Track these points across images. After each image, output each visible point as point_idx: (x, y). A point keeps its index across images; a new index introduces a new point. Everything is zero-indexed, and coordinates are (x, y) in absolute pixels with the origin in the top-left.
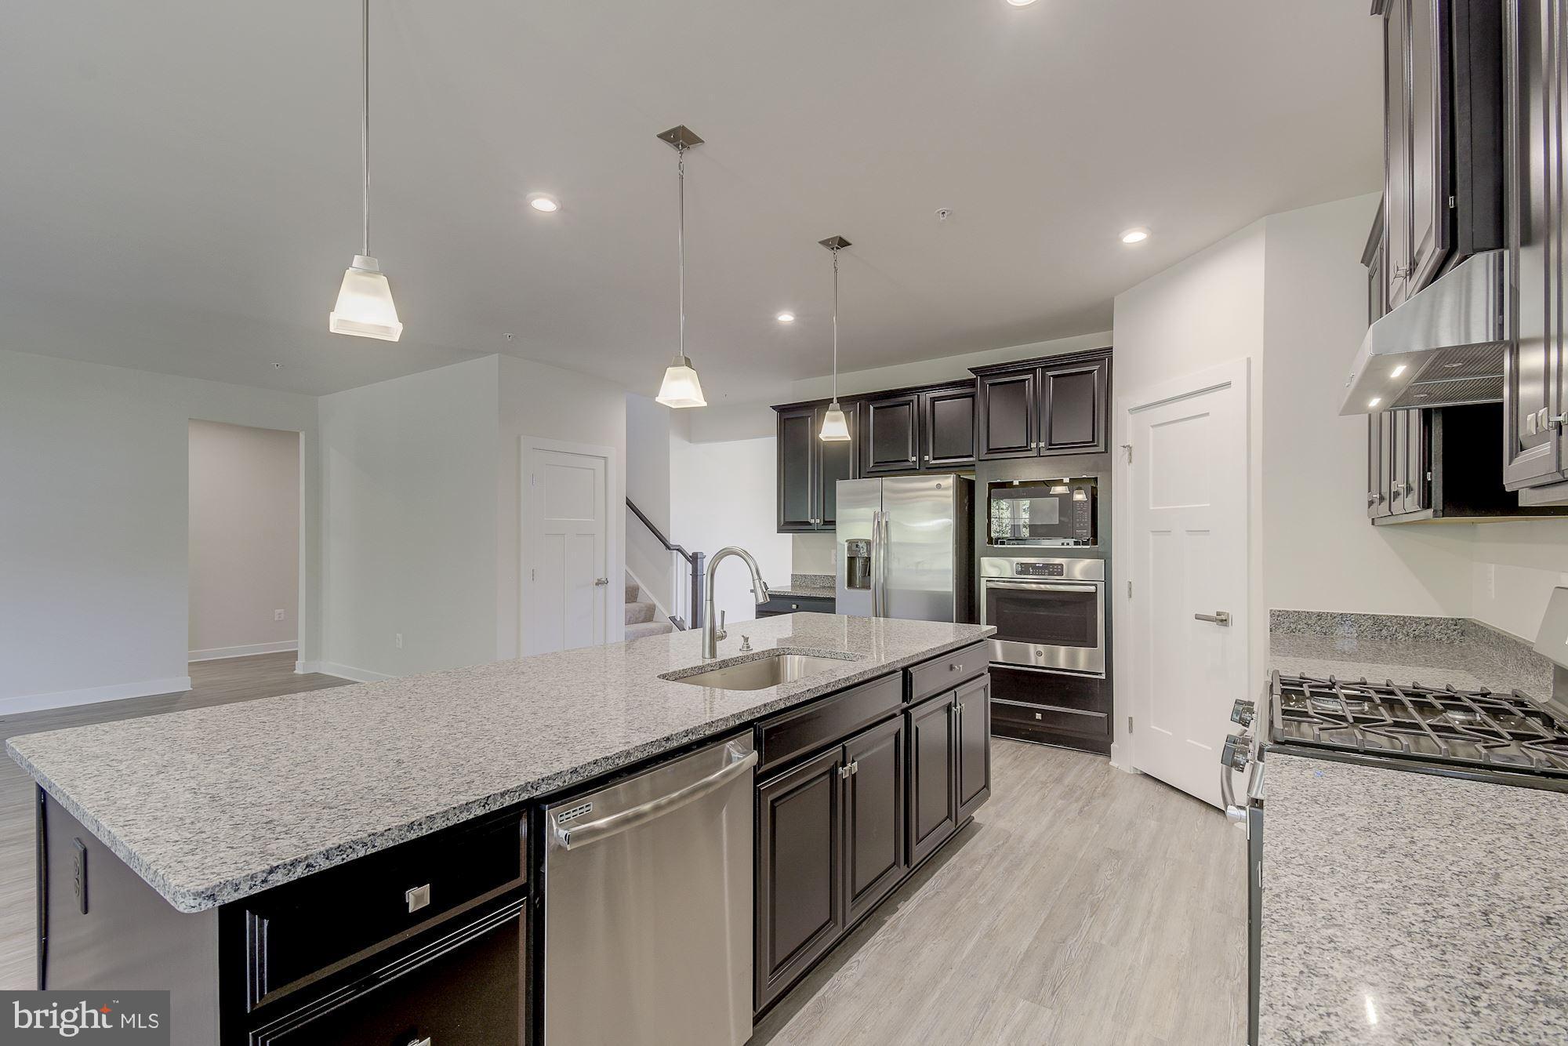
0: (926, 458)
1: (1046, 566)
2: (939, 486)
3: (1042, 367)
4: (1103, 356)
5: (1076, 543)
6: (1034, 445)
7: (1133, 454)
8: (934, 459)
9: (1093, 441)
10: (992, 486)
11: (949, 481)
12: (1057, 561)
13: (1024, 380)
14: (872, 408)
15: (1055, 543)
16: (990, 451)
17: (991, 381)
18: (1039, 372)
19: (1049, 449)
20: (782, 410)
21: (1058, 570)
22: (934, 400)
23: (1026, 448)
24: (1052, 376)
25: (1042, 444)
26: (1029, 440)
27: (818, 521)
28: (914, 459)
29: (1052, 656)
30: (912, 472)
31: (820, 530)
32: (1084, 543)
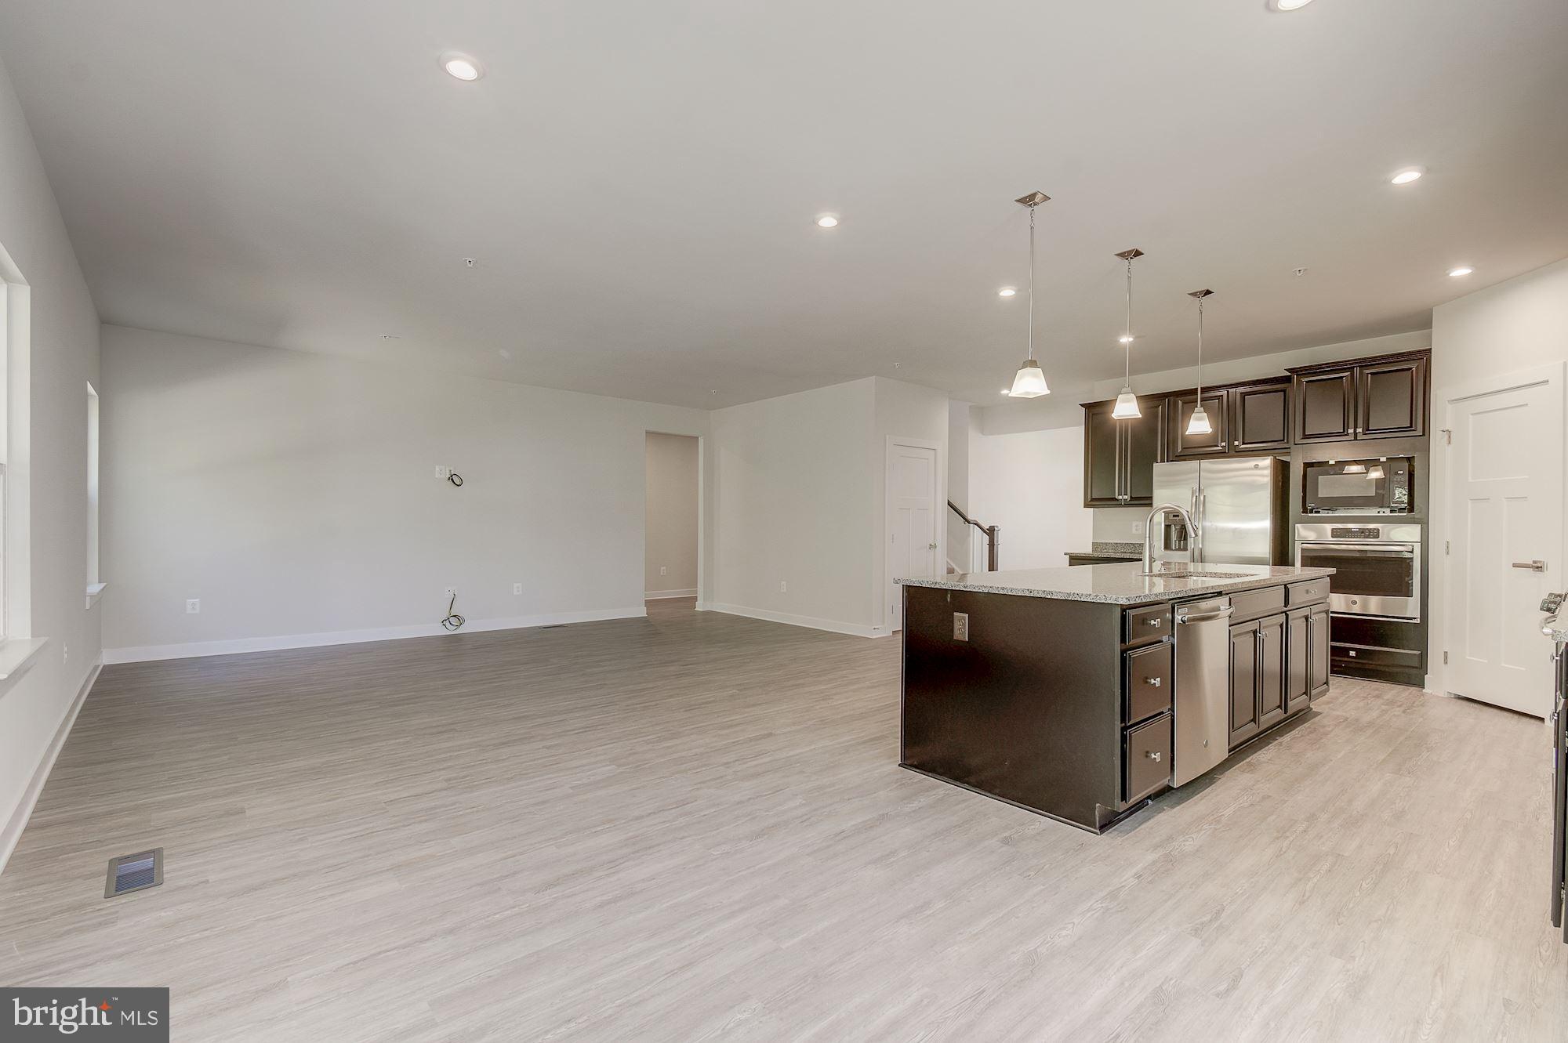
0: (1236, 443)
1: (1362, 531)
2: (1256, 466)
3: (1359, 367)
4: (1424, 356)
5: (1392, 511)
6: (1351, 431)
7: (1451, 436)
8: (1244, 443)
9: (1411, 426)
10: (1307, 465)
11: (1266, 462)
12: (1372, 526)
13: (1342, 377)
14: (1180, 402)
15: (1373, 512)
16: (1305, 436)
17: (1306, 379)
18: (1357, 370)
19: (1366, 434)
20: (1088, 407)
21: (1375, 534)
22: (1244, 395)
23: (1344, 433)
24: (1371, 373)
25: (1359, 430)
26: (1345, 427)
27: (1126, 497)
28: (1224, 444)
29: (1365, 605)
30: (1222, 455)
31: (1127, 505)
32: (1401, 510)
